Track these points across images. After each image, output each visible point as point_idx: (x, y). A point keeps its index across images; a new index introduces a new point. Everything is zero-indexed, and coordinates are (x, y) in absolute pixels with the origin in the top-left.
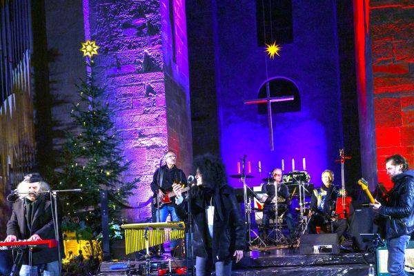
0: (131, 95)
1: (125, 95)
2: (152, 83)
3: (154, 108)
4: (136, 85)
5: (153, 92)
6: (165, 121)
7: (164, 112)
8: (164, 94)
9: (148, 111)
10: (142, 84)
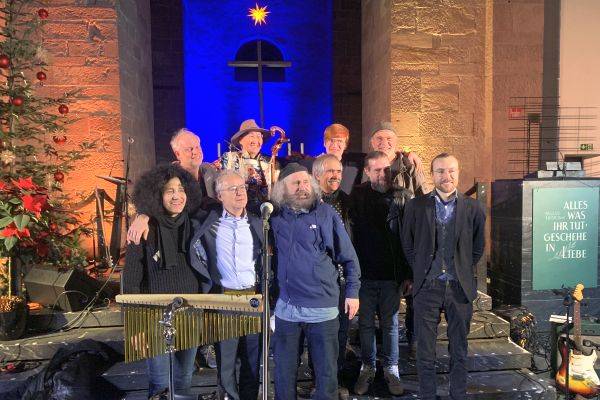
0: (67, 37)
1: (57, 36)
2: (98, 23)
3: (102, 59)
4: (74, 23)
5: (99, 36)
6: (117, 78)
7: (116, 66)
8: (116, 40)
9: (92, 62)
10: (83, 23)
